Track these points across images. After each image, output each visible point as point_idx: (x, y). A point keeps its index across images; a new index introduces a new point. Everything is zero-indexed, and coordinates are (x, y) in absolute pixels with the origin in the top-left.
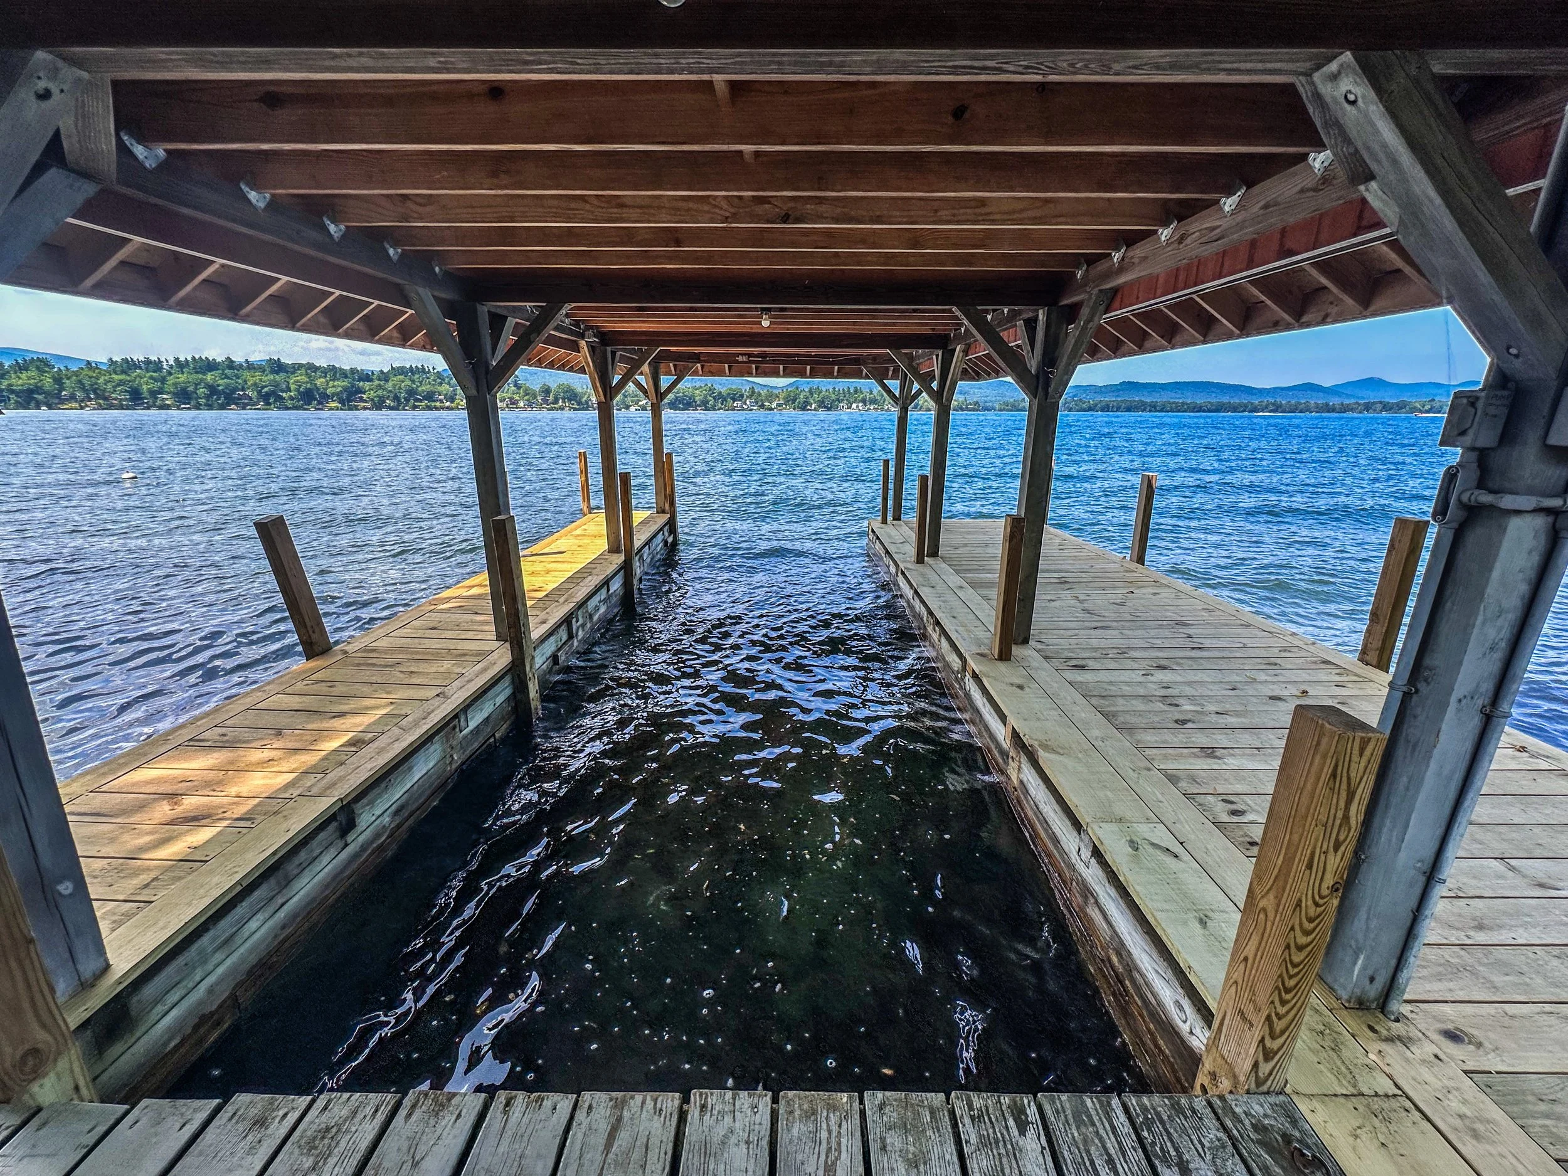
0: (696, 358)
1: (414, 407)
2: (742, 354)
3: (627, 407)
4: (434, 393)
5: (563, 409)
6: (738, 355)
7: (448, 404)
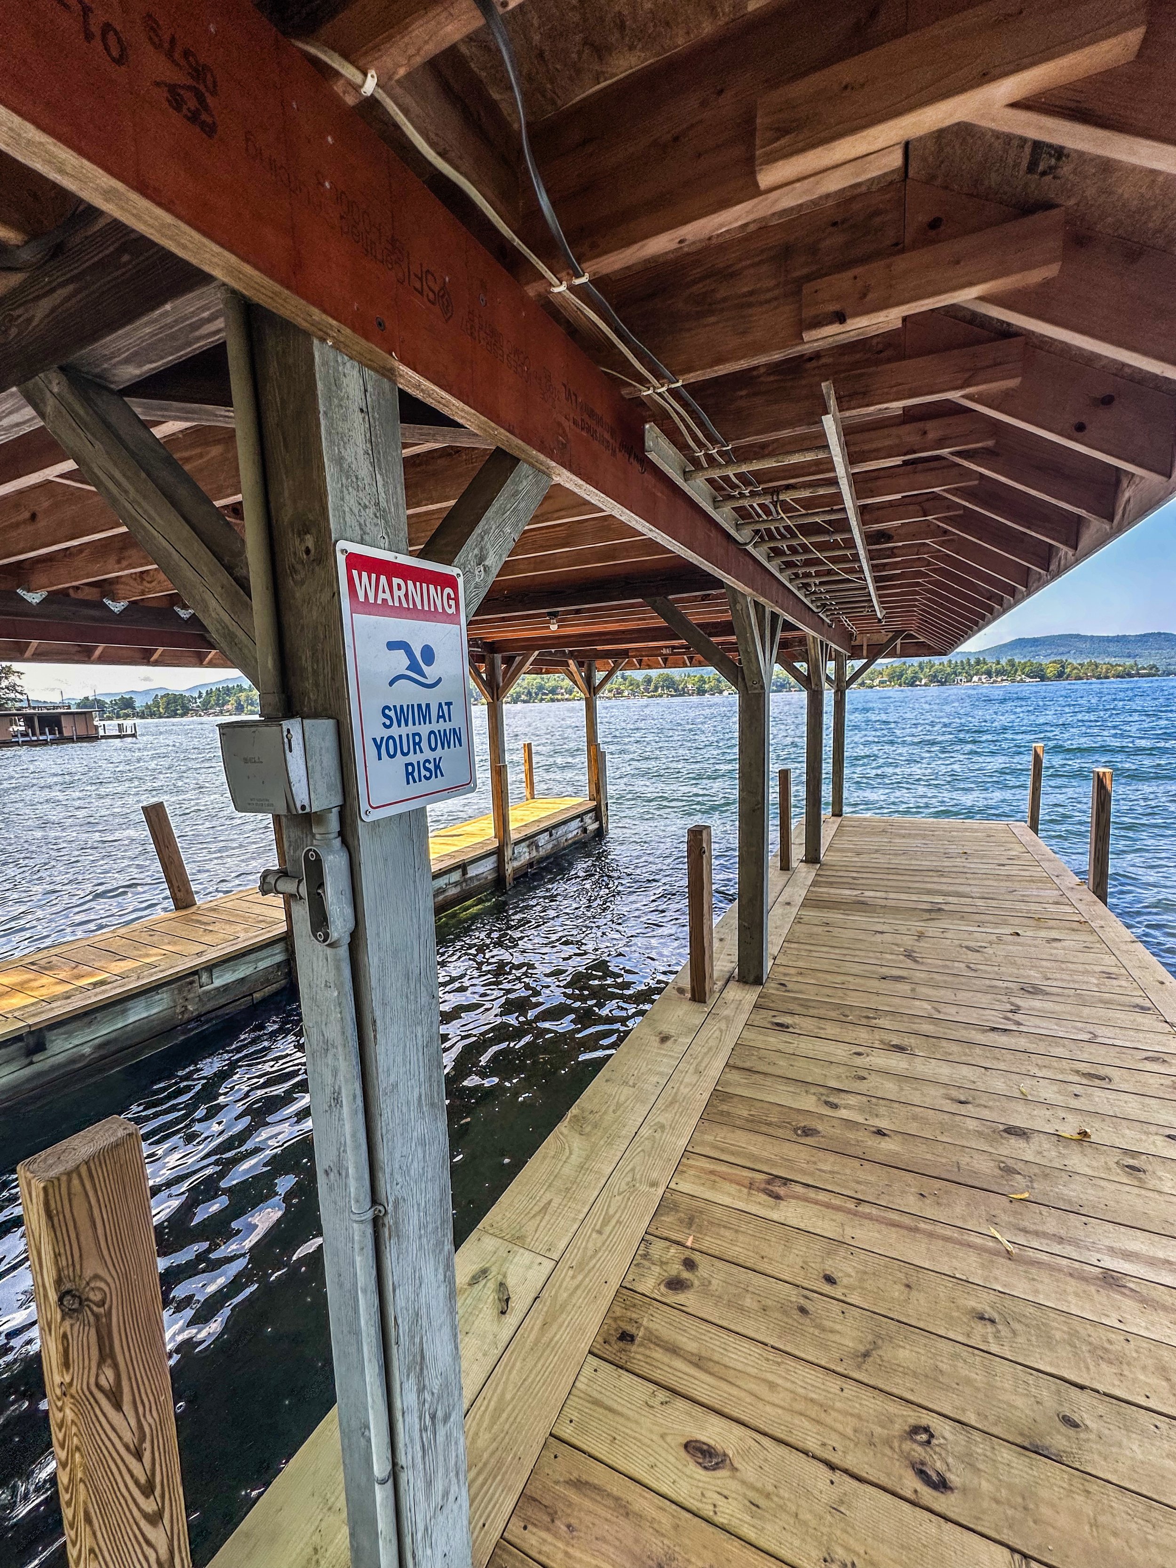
0: (625, 653)
1: (541, 700)
2: (666, 647)
3: (721, 692)
4: (557, 687)
5: (661, 696)
6: (661, 648)
7: (567, 696)
